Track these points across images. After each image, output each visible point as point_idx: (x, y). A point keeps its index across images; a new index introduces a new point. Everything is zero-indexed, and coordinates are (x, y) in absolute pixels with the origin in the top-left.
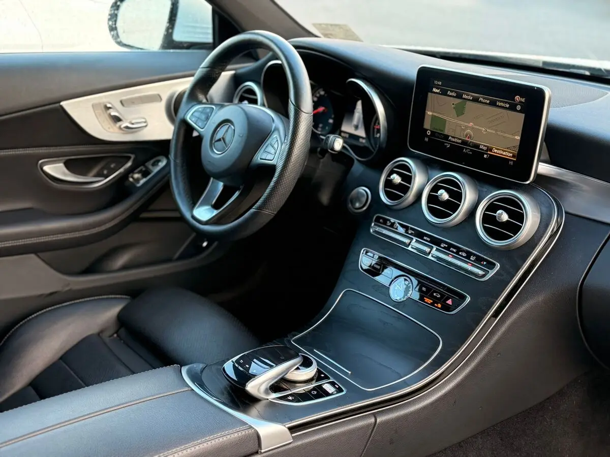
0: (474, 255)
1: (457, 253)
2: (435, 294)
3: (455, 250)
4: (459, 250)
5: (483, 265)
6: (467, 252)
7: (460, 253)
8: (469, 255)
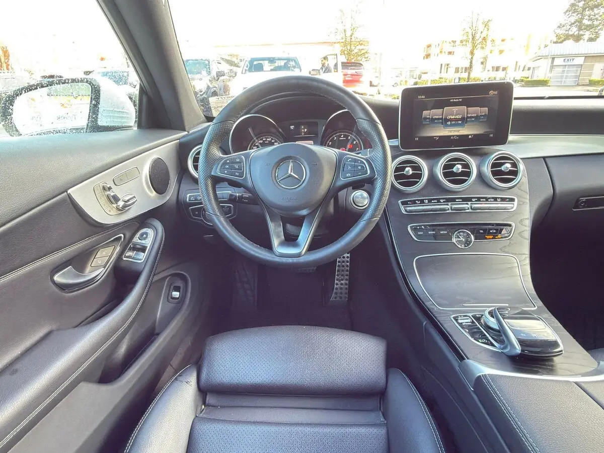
0: (499, 198)
1: (487, 200)
2: (491, 231)
3: (484, 200)
4: (487, 199)
5: (507, 201)
6: (493, 198)
7: (489, 200)
8: (495, 199)
